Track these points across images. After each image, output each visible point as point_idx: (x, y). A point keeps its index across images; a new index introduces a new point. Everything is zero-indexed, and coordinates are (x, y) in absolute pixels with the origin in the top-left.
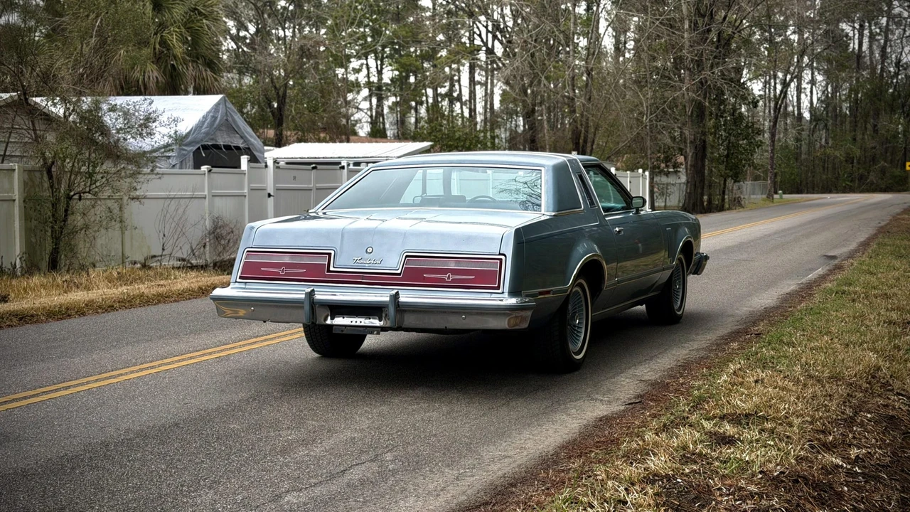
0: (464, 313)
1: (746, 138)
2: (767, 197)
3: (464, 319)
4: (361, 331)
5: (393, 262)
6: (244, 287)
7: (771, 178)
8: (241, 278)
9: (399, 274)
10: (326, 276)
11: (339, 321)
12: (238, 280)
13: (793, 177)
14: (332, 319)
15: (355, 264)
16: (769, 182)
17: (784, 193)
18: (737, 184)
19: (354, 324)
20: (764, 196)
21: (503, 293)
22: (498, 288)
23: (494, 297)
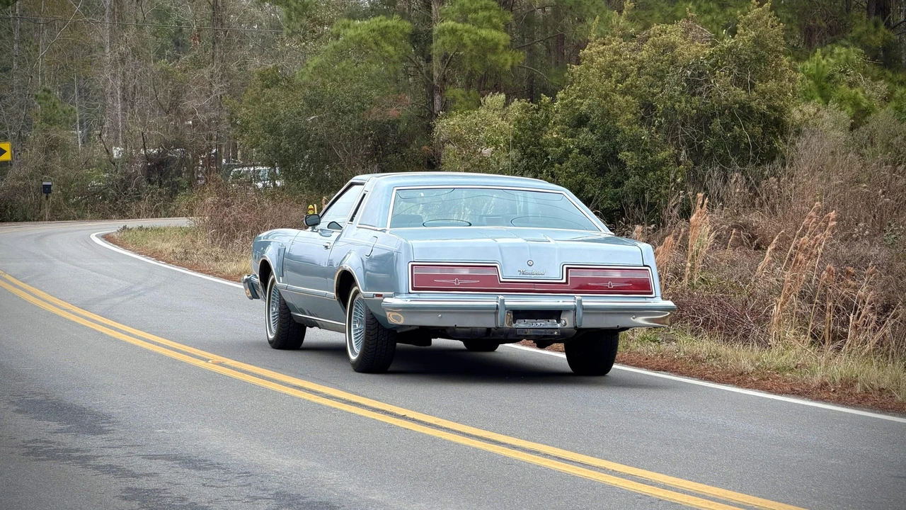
0: (636, 314)
3: (634, 318)
4: (542, 332)
5: (555, 274)
6: (418, 297)
8: (413, 289)
9: (567, 283)
10: (500, 286)
11: (522, 324)
14: (514, 322)
19: (535, 326)
21: (656, 296)
22: (651, 293)
23: (648, 300)
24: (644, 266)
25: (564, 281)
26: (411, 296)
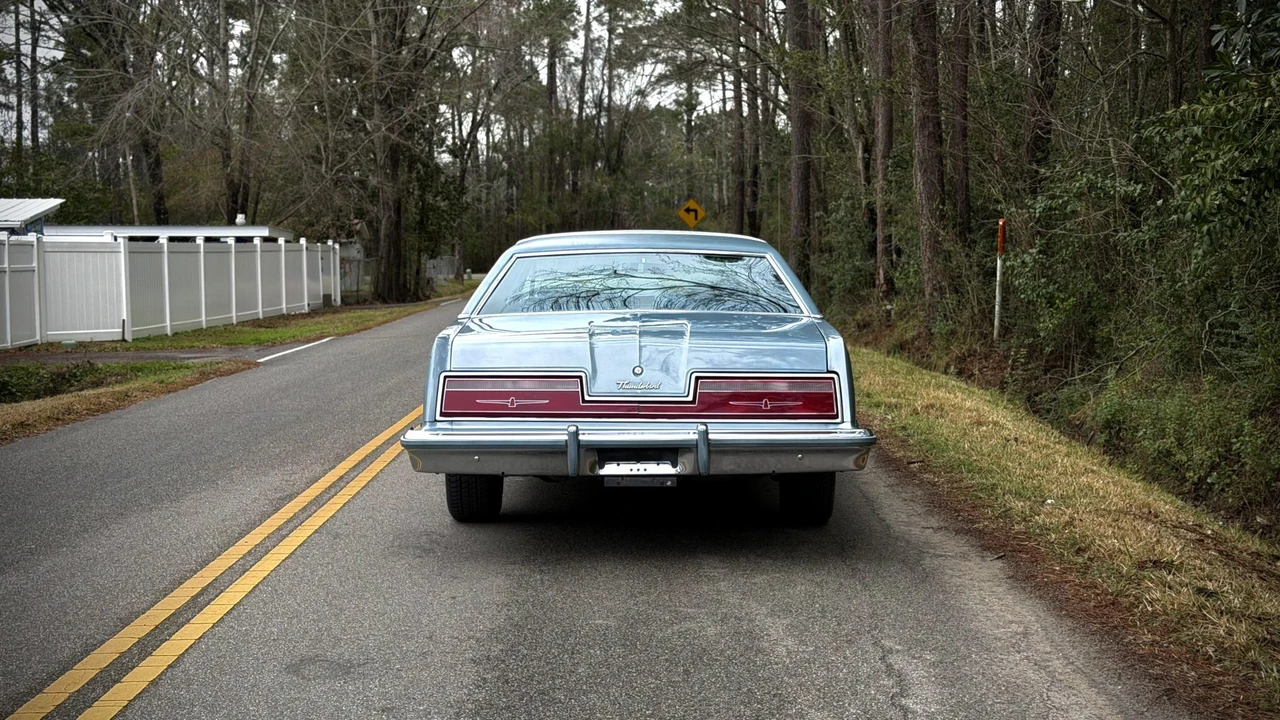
0: (800, 452)
1: (447, 198)
2: (456, 278)
3: (800, 459)
4: (647, 482)
5: (679, 387)
6: (450, 427)
7: (459, 252)
8: (442, 414)
9: (693, 402)
10: (582, 408)
11: (611, 469)
12: (438, 418)
13: (476, 251)
14: (602, 467)
15: (621, 390)
16: (457, 257)
17: (473, 272)
18: (432, 261)
19: (635, 472)
20: (452, 276)
21: (843, 422)
22: (836, 417)
23: (831, 428)
24: (829, 372)
25: (690, 398)
26: (439, 425)
